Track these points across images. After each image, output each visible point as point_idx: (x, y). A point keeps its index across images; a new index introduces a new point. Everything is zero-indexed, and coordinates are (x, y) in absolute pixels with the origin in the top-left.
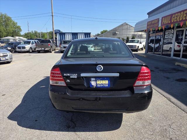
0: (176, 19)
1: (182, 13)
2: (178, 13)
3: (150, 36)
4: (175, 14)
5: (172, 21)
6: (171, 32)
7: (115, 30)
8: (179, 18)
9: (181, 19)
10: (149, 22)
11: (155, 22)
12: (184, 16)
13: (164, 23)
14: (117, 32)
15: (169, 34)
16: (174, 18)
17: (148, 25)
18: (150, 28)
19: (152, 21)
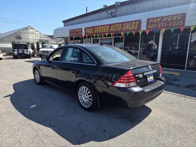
0: (98, 31)
1: (103, 27)
2: (99, 26)
3: (68, 42)
4: (97, 27)
5: (95, 32)
6: (88, 40)
7: (19, 33)
8: (101, 30)
9: (102, 32)
10: (71, 30)
11: (79, 31)
12: (104, 30)
13: (87, 32)
14: (22, 36)
15: (86, 41)
16: (96, 30)
17: (70, 33)
18: (73, 35)
19: (75, 30)
